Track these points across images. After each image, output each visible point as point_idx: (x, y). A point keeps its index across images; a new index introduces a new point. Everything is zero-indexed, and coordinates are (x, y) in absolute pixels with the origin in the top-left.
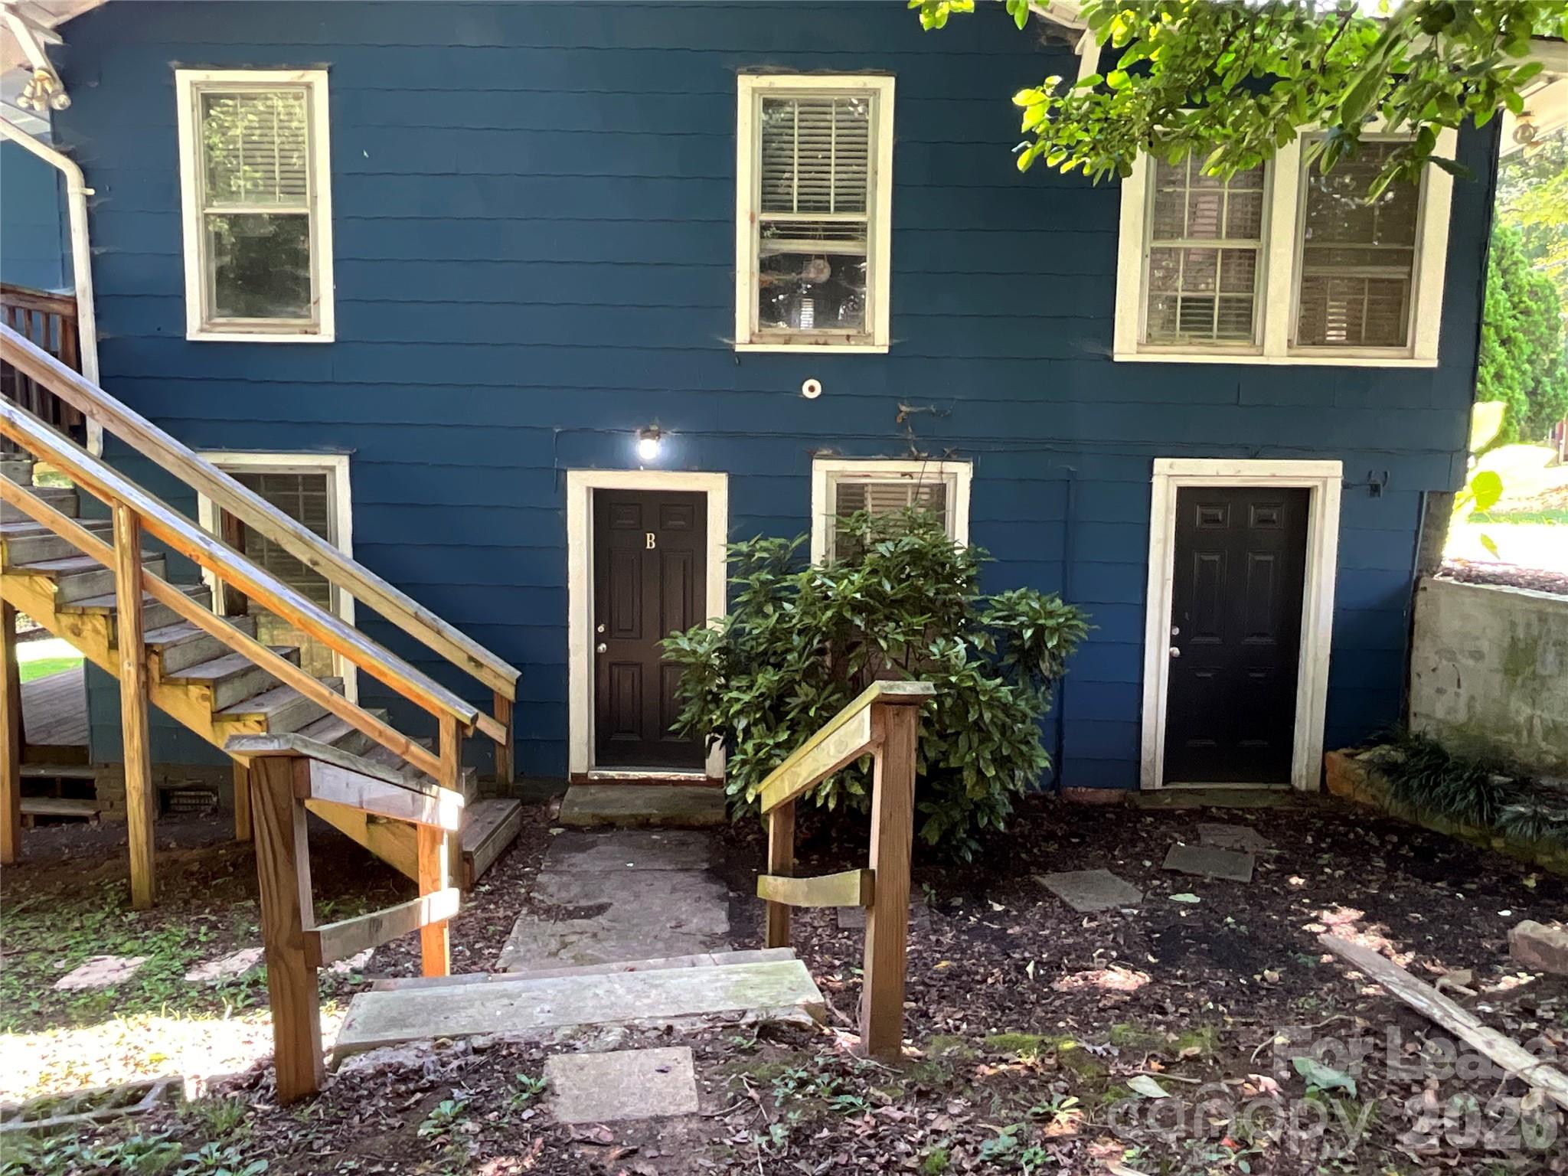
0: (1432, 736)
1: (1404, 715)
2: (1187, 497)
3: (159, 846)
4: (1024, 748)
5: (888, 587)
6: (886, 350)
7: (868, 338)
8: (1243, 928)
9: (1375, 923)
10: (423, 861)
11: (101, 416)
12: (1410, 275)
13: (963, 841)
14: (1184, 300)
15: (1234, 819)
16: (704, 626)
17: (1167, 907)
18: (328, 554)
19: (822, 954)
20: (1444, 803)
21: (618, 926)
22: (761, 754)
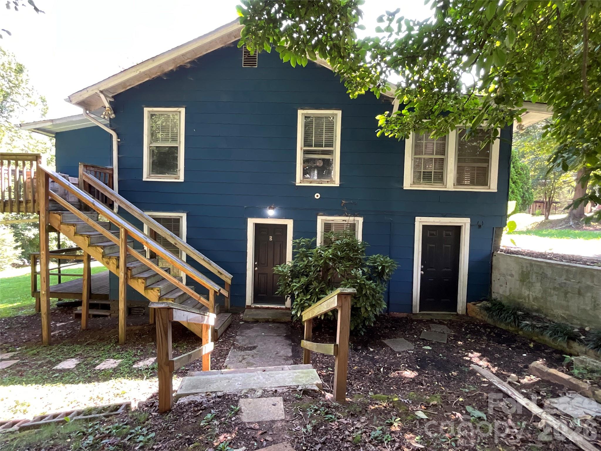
0: (499, 299)
1: (491, 293)
2: (425, 228)
3: (127, 325)
4: (379, 302)
5: (339, 254)
6: (338, 185)
7: (333, 182)
8: (445, 358)
9: (484, 357)
10: (204, 333)
11: (118, 202)
12: (488, 166)
13: (361, 328)
14: (423, 172)
15: (441, 323)
16: (285, 264)
17: (422, 351)
18: (179, 241)
19: (320, 364)
20: (504, 320)
21: (260, 353)
22: (302, 302)
